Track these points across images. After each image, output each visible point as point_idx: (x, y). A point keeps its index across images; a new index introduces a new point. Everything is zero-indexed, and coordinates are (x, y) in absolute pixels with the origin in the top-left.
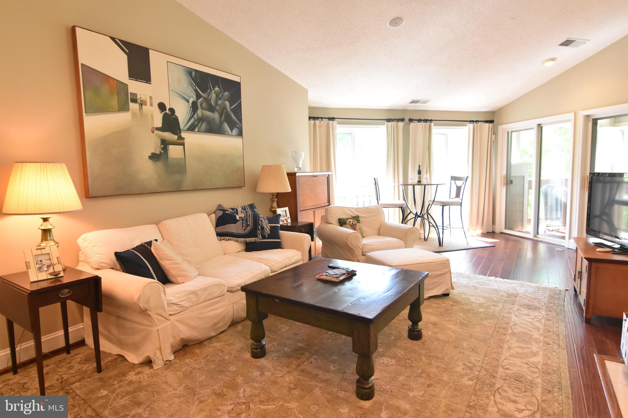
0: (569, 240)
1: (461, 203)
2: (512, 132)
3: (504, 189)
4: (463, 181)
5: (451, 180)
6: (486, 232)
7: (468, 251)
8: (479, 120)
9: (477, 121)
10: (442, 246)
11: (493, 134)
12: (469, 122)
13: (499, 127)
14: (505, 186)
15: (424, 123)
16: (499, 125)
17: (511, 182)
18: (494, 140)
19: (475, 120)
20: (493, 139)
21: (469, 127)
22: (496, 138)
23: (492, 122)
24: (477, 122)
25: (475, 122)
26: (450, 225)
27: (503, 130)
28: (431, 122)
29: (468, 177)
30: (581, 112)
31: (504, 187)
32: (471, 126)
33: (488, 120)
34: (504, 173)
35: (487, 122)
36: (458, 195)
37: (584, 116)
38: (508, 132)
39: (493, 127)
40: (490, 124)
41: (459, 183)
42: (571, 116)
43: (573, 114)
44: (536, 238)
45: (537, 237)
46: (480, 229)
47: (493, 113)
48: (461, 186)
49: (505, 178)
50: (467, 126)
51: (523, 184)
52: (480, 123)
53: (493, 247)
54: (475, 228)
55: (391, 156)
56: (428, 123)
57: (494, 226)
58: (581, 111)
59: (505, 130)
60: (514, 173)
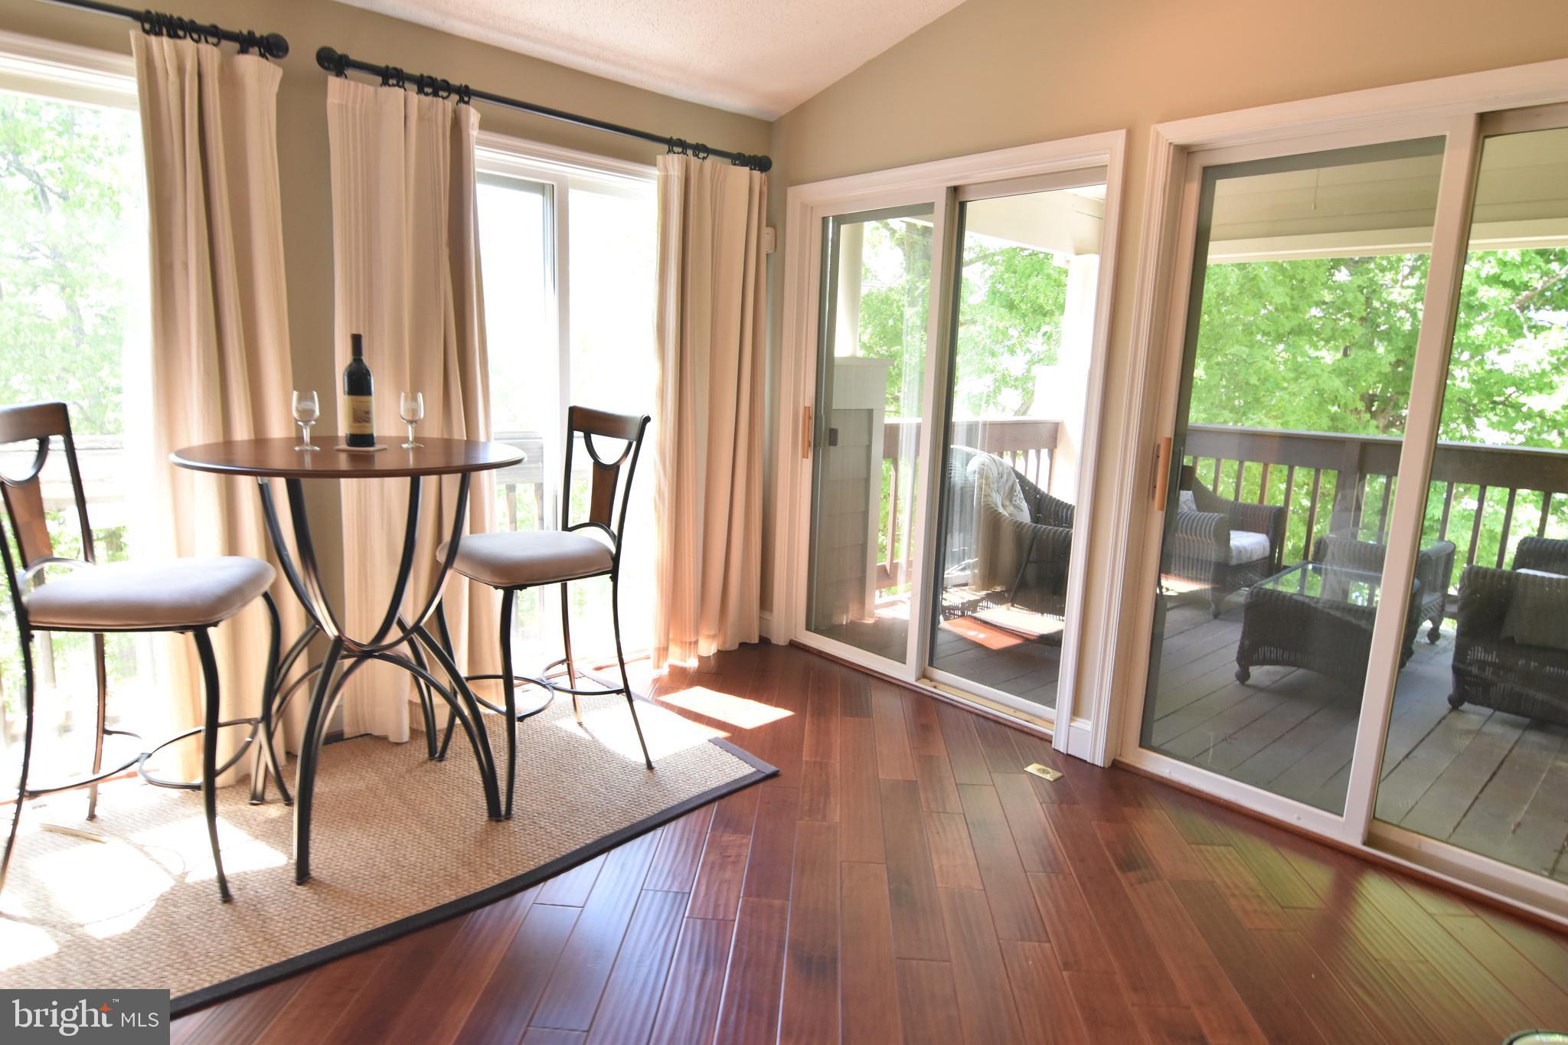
0: (1072, 720)
1: (616, 559)
2: (840, 220)
3: (807, 465)
4: (624, 443)
5: (571, 430)
6: (736, 647)
7: (645, 846)
8: (710, 145)
9: (700, 149)
10: (509, 815)
11: (767, 226)
12: (666, 147)
13: (792, 192)
14: (811, 455)
15: (422, 97)
16: (791, 186)
17: (833, 437)
18: (770, 251)
19: (692, 140)
20: (766, 248)
21: (666, 169)
22: (779, 243)
23: (761, 164)
24: (701, 155)
25: (690, 152)
26: (568, 660)
27: (807, 209)
28: (467, 103)
29: (647, 419)
30: (1163, 128)
31: (805, 456)
32: (674, 163)
33: (748, 152)
34: (808, 398)
35: (740, 159)
36: (600, 516)
37: (1172, 147)
38: (825, 220)
39: (765, 189)
40: (757, 174)
41: (609, 449)
42: (1110, 148)
43: (1119, 138)
44: (925, 686)
45: (931, 680)
46: (714, 636)
47: (766, 126)
48: (616, 468)
49: (810, 418)
50: (654, 164)
51: (867, 443)
52: (711, 158)
53: (769, 782)
54: (693, 640)
55: (186, 266)
56: (447, 105)
57: (767, 615)
58: (1160, 122)
59: (812, 208)
60: (842, 399)
